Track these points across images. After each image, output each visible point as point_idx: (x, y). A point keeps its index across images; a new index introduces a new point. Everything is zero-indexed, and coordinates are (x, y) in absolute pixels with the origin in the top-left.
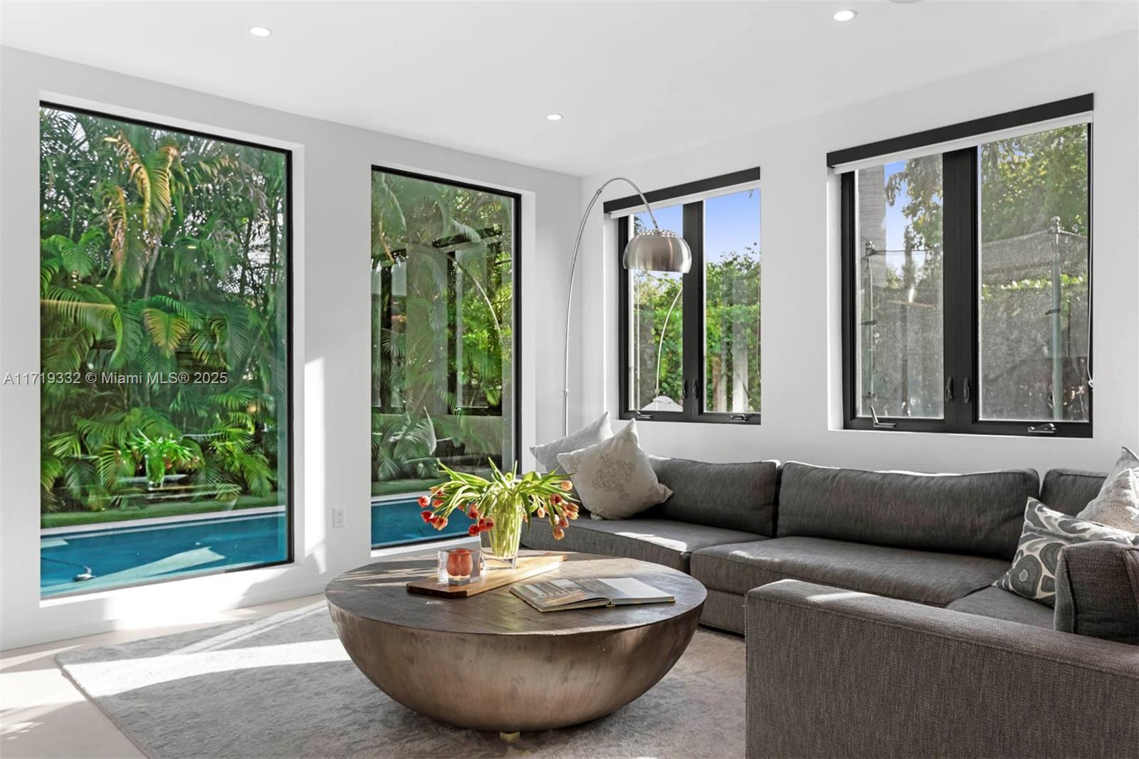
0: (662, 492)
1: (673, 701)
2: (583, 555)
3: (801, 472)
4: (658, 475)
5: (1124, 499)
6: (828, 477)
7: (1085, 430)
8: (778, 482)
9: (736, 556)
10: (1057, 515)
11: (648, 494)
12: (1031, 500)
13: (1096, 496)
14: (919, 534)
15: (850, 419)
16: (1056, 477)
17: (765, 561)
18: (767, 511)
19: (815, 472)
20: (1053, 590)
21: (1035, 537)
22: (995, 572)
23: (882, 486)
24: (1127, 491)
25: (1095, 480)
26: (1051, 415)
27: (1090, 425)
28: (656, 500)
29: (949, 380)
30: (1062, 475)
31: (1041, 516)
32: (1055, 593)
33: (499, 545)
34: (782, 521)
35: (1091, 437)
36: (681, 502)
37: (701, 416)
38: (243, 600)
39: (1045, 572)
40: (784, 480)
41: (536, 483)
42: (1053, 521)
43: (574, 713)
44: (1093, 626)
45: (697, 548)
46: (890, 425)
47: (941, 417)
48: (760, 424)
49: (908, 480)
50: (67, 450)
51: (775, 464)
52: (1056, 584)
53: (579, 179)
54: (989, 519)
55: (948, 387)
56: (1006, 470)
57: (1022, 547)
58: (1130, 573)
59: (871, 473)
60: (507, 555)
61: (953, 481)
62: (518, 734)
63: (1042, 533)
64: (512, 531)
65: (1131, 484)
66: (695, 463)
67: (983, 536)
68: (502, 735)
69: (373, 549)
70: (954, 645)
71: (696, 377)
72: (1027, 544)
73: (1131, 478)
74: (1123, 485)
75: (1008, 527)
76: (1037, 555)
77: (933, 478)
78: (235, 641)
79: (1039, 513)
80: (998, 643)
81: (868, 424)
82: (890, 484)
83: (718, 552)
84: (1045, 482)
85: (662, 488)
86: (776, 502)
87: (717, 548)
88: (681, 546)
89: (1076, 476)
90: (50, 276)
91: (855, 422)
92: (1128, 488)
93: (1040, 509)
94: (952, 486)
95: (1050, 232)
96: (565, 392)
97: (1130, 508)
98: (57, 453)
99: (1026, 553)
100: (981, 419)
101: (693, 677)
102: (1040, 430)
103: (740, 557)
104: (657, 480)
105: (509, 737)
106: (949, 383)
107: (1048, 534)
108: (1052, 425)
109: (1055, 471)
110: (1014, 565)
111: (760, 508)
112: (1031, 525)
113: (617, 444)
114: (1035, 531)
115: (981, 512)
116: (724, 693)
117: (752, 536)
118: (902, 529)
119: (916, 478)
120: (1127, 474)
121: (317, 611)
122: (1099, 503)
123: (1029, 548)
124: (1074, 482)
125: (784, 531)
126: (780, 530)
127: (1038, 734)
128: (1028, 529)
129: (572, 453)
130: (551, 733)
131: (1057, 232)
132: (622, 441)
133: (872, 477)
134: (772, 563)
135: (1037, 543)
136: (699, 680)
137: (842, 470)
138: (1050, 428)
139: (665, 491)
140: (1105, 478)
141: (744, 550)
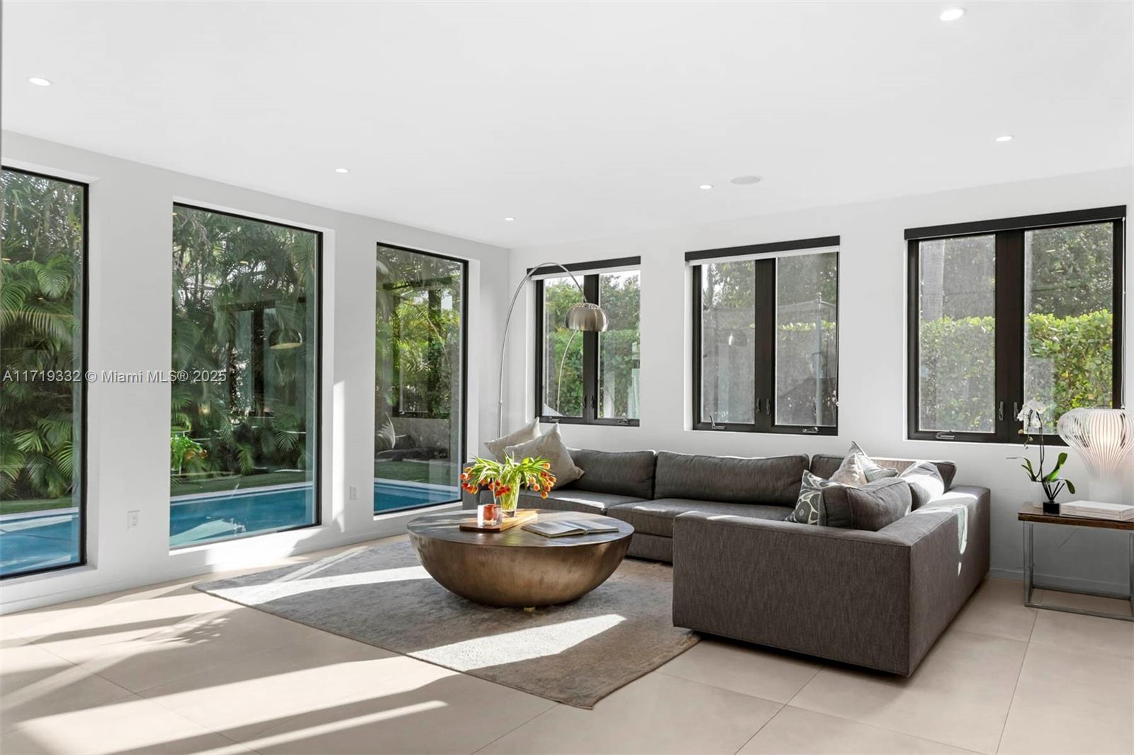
0: (577, 472)
1: (613, 591)
2: (545, 510)
3: (669, 457)
4: (574, 460)
5: (852, 470)
6: (687, 461)
7: (833, 431)
8: (655, 464)
9: (637, 510)
10: (819, 479)
11: (569, 473)
12: (805, 471)
13: (838, 469)
14: (743, 494)
15: (697, 424)
16: (818, 458)
17: (656, 512)
18: (649, 482)
19: (679, 457)
20: (817, 519)
21: (808, 491)
22: (785, 513)
23: (720, 466)
24: (854, 466)
25: (838, 460)
26: (815, 422)
27: (837, 428)
28: (574, 477)
29: (758, 400)
30: (821, 457)
31: (811, 480)
32: (818, 520)
33: (506, 503)
34: (657, 489)
35: (837, 435)
36: (590, 478)
37: (596, 421)
38: (295, 550)
39: (813, 510)
40: (659, 463)
41: (530, 464)
42: (816, 482)
43: (568, 594)
44: (834, 523)
45: (610, 506)
46: (722, 427)
47: (753, 423)
48: (638, 426)
49: (736, 462)
50: (30, 445)
51: (653, 453)
52: (819, 517)
53: (508, 252)
54: (782, 483)
55: (757, 404)
56: (792, 455)
57: (801, 497)
58: (849, 498)
59: (714, 457)
60: (511, 510)
61: (762, 462)
62: (534, 608)
63: (811, 489)
64: (514, 494)
65: (856, 462)
66: (599, 452)
67: (778, 494)
68: (525, 609)
69: (376, 515)
70: (776, 534)
71: (593, 394)
72: (803, 496)
73: (856, 458)
74: (851, 462)
75: (793, 488)
76: (808, 501)
77: (751, 460)
78: (310, 574)
79: (810, 479)
80: (795, 531)
81: (708, 427)
82: (725, 465)
83: (624, 508)
84: (812, 462)
85: (577, 469)
86: (654, 477)
87: (624, 505)
88: (601, 505)
89: (828, 458)
90: (24, 295)
91: (700, 425)
92: (854, 464)
93: (810, 476)
94: (762, 465)
95: (816, 302)
96: (500, 403)
97: (854, 475)
98: (22, 447)
99: (803, 500)
100: (776, 424)
101: (619, 580)
102: (809, 431)
103: (640, 510)
104: (573, 465)
105: (530, 610)
106: (758, 401)
107: (814, 489)
108: (816, 428)
109: (818, 455)
110: (797, 507)
111: (643, 482)
112: (806, 485)
113: (547, 440)
114: (807, 488)
115: (778, 479)
116: (639, 586)
117: (639, 499)
118: (733, 491)
119: (741, 460)
120: (854, 456)
121: (352, 555)
122: (840, 472)
123: (804, 498)
124: (827, 462)
125: (659, 496)
126: (656, 496)
127: (811, 569)
128: (804, 487)
129: (516, 446)
130: (553, 607)
131: (819, 302)
132: (550, 439)
133: (716, 460)
134: (660, 513)
135: (807, 495)
136: (623, 581)
137: (696, 456)
138: (815, 430)
139: (579, 471)
140: (843, 459)
141: (642, 506)
